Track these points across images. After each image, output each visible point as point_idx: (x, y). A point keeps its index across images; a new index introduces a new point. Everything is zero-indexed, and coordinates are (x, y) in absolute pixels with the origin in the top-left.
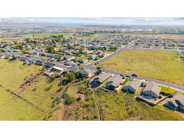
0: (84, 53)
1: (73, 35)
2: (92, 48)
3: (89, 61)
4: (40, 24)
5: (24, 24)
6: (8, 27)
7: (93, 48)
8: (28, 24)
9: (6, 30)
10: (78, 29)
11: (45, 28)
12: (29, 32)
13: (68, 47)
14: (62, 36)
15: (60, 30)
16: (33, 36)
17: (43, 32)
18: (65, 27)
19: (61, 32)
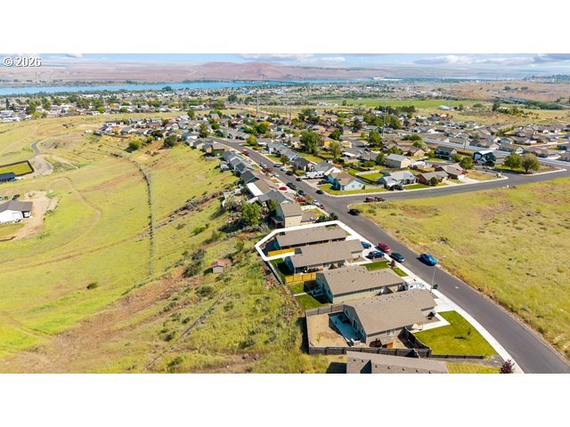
0: (391, 164)
1: (456, 108)
2: (442, 153)
3: (364, 188)
4: (389, 71)
5: (348, 70)
6: (305, 79)
7: (447, 154)
8: (358, 69)
9: (296, 85)
10: (507, 89)
11: (397, 82)
12: (347, 92)
13: (370, 141)
14: (413, 107)
15: (439, 90)
16: (344, 105)
17: (381, 94)
18: (463, 80)
19: (437, 98)
